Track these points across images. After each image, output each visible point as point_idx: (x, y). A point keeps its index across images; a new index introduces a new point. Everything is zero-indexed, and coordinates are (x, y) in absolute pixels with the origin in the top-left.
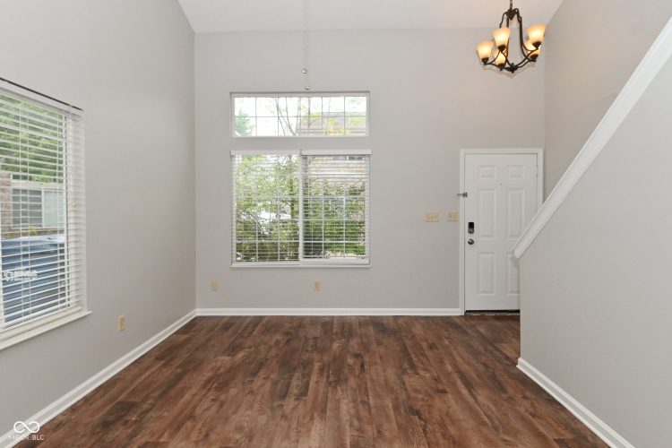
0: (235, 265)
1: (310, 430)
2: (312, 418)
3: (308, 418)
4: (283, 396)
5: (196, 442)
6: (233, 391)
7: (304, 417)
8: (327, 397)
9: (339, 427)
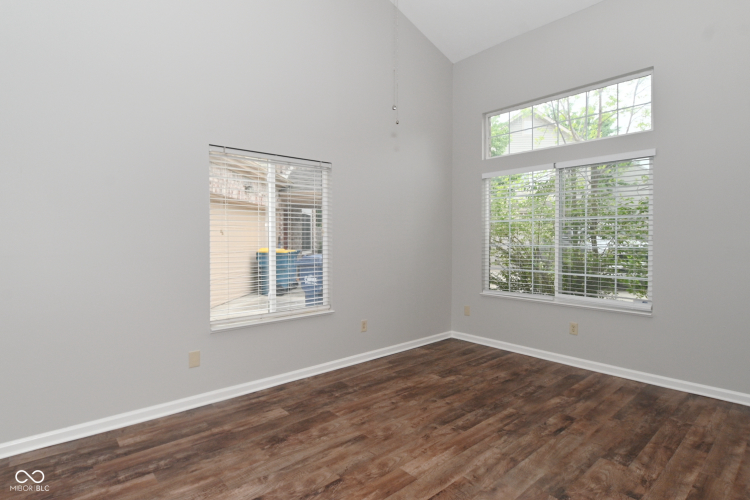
0: (485, 293)
1: (434, 455)
2: (446, 449)
3: (444, 447)
4: (444, 423)
5: (353, 424)
6: (412, 403)
7: (442, 445)
8: (483, 439)
9: (461, 466)
